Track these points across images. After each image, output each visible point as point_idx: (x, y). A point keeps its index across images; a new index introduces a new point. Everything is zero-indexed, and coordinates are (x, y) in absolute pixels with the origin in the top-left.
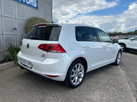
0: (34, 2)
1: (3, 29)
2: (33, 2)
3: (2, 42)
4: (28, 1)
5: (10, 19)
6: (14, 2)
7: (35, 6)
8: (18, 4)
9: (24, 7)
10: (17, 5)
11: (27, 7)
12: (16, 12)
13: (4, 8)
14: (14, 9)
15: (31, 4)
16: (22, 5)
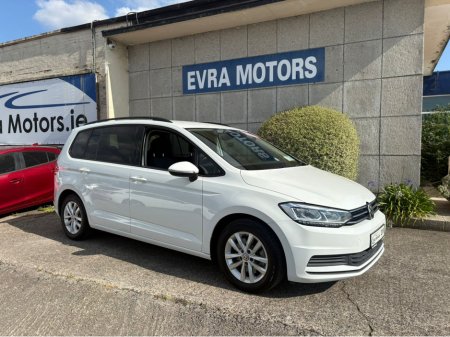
0: (308, 66)
2: (305, 69)
4: (284, 74)
6: (245, 93)
7: (312, 76)
9: (271, 92)
11: (281, 89)
12: (250, 110)
14: (245, 106)
15: (294, 77)
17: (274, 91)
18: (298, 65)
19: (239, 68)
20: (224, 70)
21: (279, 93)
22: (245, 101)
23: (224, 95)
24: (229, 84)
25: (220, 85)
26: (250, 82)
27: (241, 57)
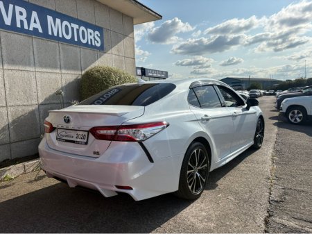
0: (97, 38)
1: (40, 94)
2: (94, 37)
3: (38, 119)
4: (84, 38)
5: (51, 75)
6: (57, 45)
7: (98, 45)
8: (65, 46)
9: (76, 49)
10: (63, 49)
11: (83, 49)
12: (62, 62)
13: (38, 57)
14: (58, 57)
15: (89, 43)
16: (72, 47)
17: (78, 49)
18: (91, 34)
19: (50, 19)
20: (34, 14)
21: (82, 53)
22: (58, 52)
23: (36, 41)
24: (40, 31)
25: (31, 29)
26: (60, 36)
27: (50, 8)
